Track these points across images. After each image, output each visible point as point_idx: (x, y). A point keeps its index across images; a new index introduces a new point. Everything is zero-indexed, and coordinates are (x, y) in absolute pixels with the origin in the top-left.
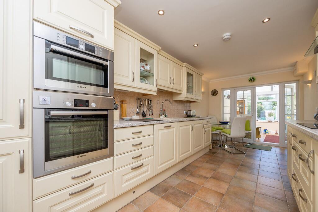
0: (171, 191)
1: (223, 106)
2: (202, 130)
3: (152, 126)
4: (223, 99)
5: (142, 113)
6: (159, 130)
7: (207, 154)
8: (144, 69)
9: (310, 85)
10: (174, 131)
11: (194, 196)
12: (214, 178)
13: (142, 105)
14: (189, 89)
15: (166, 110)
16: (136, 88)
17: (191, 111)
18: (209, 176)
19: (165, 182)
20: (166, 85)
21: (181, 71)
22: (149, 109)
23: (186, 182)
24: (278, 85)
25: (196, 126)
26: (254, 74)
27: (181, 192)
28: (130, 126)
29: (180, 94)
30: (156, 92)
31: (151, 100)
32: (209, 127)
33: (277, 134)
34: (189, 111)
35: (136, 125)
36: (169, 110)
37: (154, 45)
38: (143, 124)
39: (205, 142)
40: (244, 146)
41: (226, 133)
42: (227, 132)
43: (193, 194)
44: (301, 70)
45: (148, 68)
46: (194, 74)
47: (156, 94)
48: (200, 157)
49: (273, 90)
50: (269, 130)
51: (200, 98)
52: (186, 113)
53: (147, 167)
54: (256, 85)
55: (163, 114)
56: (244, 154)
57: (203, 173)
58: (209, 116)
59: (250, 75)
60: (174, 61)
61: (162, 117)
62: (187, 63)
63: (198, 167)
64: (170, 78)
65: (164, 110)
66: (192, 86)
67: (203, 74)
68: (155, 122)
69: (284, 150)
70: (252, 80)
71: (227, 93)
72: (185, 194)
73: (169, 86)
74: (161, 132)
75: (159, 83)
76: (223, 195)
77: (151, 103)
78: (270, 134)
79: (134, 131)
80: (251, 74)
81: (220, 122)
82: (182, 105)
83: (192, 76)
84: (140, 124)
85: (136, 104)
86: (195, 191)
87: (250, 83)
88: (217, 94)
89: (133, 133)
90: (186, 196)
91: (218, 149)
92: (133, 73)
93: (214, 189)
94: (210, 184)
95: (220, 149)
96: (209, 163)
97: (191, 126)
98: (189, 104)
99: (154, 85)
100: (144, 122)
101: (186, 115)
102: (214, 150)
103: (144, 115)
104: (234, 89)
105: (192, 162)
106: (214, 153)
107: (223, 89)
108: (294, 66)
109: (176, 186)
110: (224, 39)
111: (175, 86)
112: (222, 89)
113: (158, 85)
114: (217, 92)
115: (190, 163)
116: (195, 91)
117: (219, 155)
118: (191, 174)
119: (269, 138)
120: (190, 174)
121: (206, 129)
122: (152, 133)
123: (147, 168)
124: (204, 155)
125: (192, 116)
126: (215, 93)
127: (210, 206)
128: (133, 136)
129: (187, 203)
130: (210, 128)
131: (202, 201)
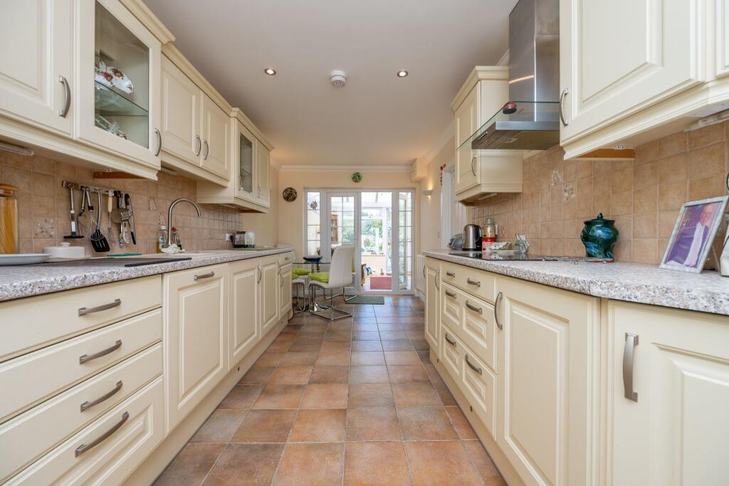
0: (223, 458)
1: (306, 225)
2: (277, 280)
3: (158, 279)
4: (306, 210)
5: (93, 236)
6: (179, 290)
7: (286, 333)
8: (108, 84)
9: (429, 196)
10: (219, 287)
11: (289, 443)
12: (318, 382)
13: (91, 208)
14: (245, 178)
15: (179, 231)
16: (76, 142)
17: (244, 233)
18: (304, 380)
19: (197, 442)
20: (187, 157)
21: (226, 125)
22: (119, 225)
23: (256, 416)
24: (391, 193)
25: (266, 269)
26: (358, 167)
27: (252, 449)
28: (68, 287)
29: (223, 187)
30: (157, 172)
31: (127, 196)
32: (288, 272)
33: (382, 274)
34: (238, 233)
35: (97, 280)
36: (187, 230)
37: (149, 17)
38: (125, 276)
39: (282, 307)
40: (346, 302)
41: (320, 281)
42: (321, 278)
43: (285, 440)
44: (420, 173)
45: (124, 84)
46: (255, 144)
47: (156, 178)
48: (272, 343)
49: (378, 201)
50: (373, 269)
51: (267, 204)
52: (232, 238)
53: (142, 418)
54: (361, 188)
55: (173, 242)
56: (351, 316)
57: (289, 378)
58: (279, 246)
59: (355, 170)
60: (207, 91)
61: (172, 250)
62: (241, 108)
63: (274, 367)
64: (198, 138)
65: (174, 229)
66: (251, 171)
67: (273, 148)
68: (170, 266)
69: (398, 299)
70: (357, 178)
71: (314, 197)
72: (265, 447)
73: (193, 159)
74: (184, 295)
75: (165, 146)
76: (344, 411)
77: (127, 203)
78: (374, 275)
79: (89, 306)
80: (354, 167)
81: (305, 258)
82: (221, 218)
83: (251, 147)
84: (115, 277)
85: (64, 205)
86: (286, 428)
87: (354, 183)
88: (294, 198)
89: (83, 313)
90: (269, 451)
91: (302, 317)
92: (64, 82)
93: (324, 406)
94: (314, 399)
95: (307, 316)
96: (296, 351)
97: (256, 270)
98: (237, 216)
99: (148, 148)
100: (126, 266)
101: (231, 243)
102: (296, 321)
103: (100, 244)
104: (328, 191)
105: (258, 360)
106: (297, 327)
107: (307, 189)
108: (411, 165)
109: (234, 438)
110: (334, 82)
111: (211, 165)
112: (305, 188)
113: (162, 151)
114: (296, 193)
115: (254, 365)
116: (256, 185)
117: (310, 329)
118: (263, 391)
119: (376, 283)
120: (260, 391)
121: (284, 276)
122: (157, 303)
123: (142, 423)
124: (279, 336)
125: (247, 246)
126: (290, 195)
127: (327, 448)
128: (84, 323)
129: (277, 469)
130: (290, 273)
131: (310, 447)
